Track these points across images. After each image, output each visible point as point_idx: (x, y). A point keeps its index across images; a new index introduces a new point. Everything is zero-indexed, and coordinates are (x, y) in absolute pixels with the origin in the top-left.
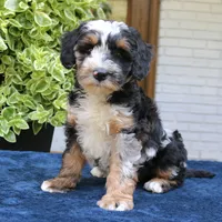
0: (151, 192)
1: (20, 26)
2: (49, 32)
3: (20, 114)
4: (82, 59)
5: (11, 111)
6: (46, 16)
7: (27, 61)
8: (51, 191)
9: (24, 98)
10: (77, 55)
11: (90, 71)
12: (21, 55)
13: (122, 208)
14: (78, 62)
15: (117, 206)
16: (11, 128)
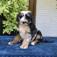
0: (32, 45)
1: (11, 7)
2: (17, 9)
3: (11, 27)
4: (20, 19)
5: (9, 27)
6: (17, 5)
7: (13, 15)
8: (11, 44)
9: (12, 24)
10: (19, 18)
11: (21, 22)
12: (11, 14)
13: (25, 48)
14: (19, 20)
15: (24, 47)
16: (9, 31)
